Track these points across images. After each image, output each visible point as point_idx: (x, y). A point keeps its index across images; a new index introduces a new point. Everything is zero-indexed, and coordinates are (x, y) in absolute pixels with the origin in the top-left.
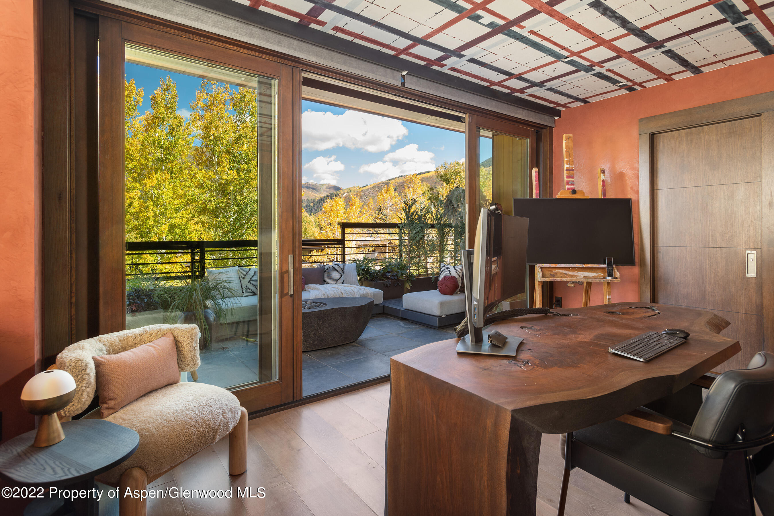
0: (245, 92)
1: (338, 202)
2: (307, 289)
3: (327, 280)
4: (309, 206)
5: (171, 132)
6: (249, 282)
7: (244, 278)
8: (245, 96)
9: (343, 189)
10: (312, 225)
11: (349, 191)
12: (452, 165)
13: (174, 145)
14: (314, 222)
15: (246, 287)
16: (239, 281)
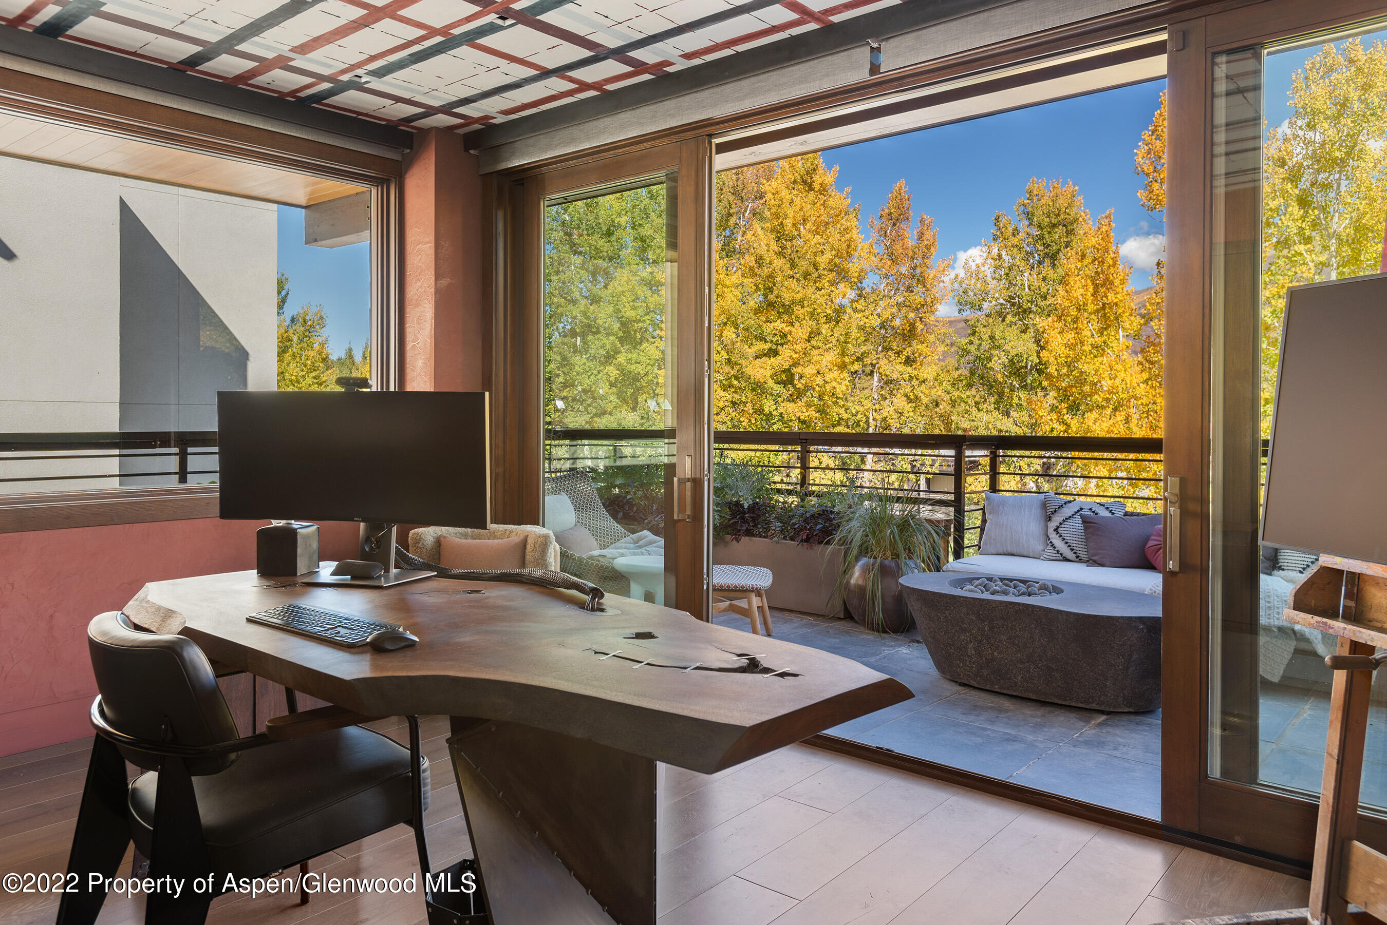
16: (1042, 524)
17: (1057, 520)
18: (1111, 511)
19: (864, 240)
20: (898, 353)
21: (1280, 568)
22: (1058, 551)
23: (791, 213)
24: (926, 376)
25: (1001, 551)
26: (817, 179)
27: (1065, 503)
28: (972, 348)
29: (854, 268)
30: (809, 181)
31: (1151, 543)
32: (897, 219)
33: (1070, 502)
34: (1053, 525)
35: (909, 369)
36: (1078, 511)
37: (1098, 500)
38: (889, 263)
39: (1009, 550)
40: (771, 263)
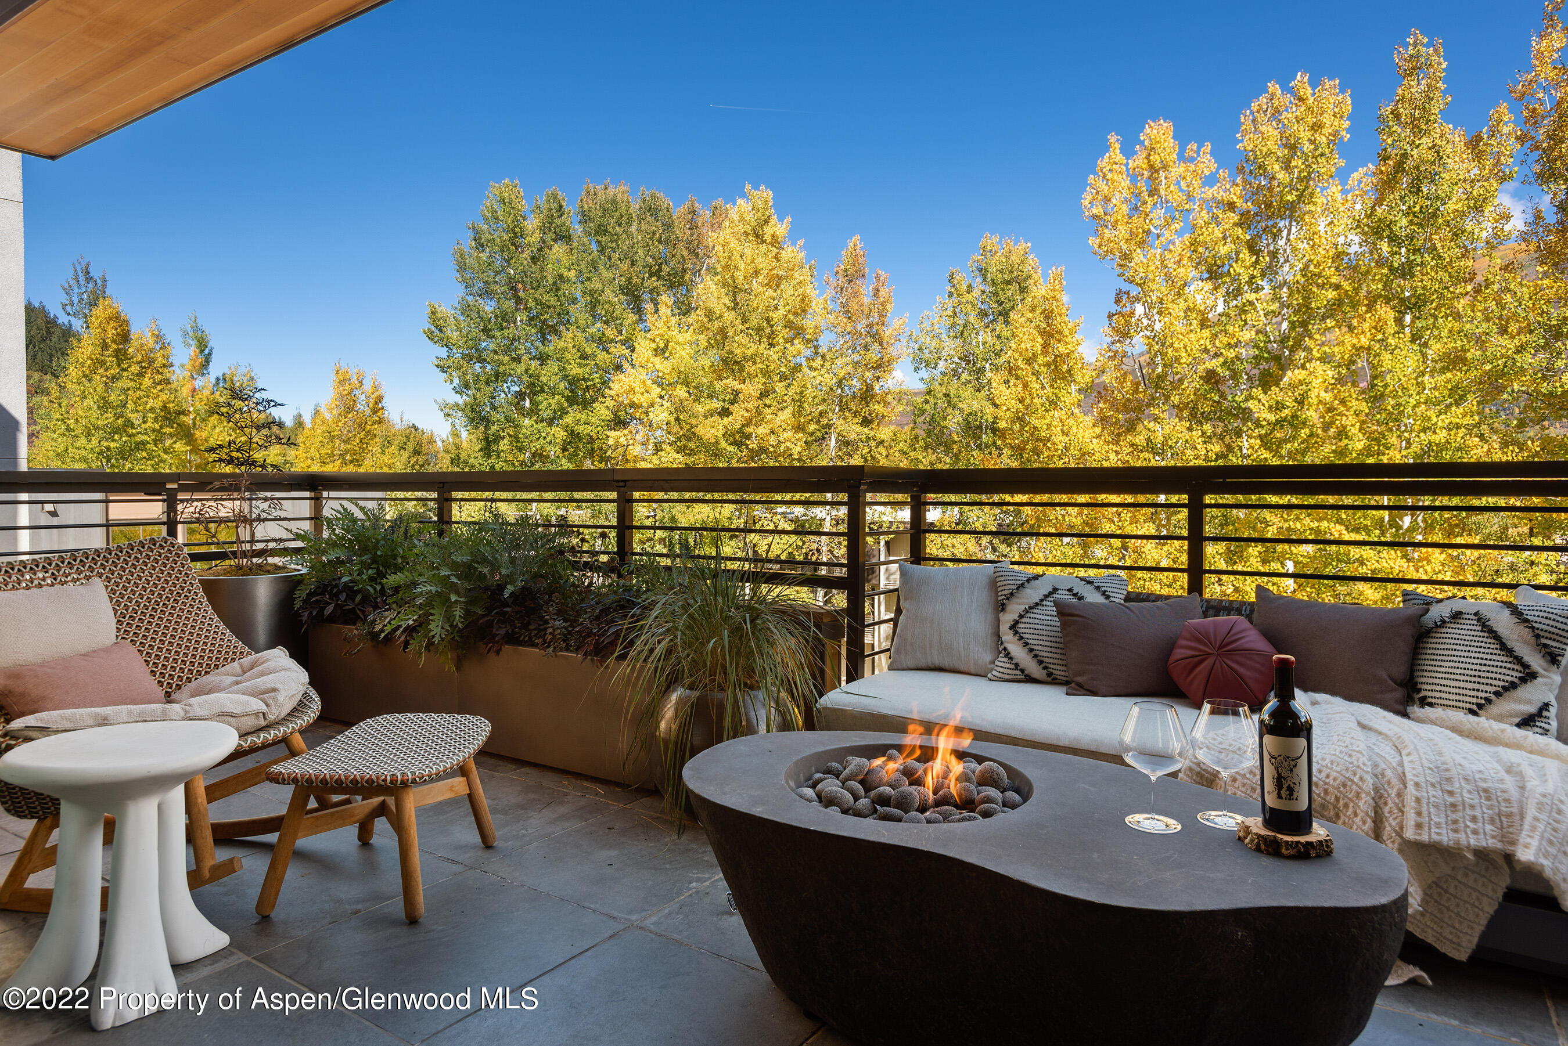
6: (1014, 626)
7: (1003, 608)
15: (1002, 643)
16: (990, 617)
17: (1015, 609)
18: (1104, 593)
19: (818, 296)
20: (856, 414)
21: (1424, 702)
22: (1017, 665)
23: (742, 266)
24: (883, 437)
25: (922, 663)
26: (768, 231)
27: (1028, 581)
28: (927, 407)
29: (809, 324)
30: (761, 232)
31: (1179, 653)
32: (853, 276)
33: (1036, 577)
34: (1008, 618)
35: (866, 430)
36: (1050, 593)
37: (1082, 573)
38: (845, 320)
39: (937, 661)
40: (721, 316)
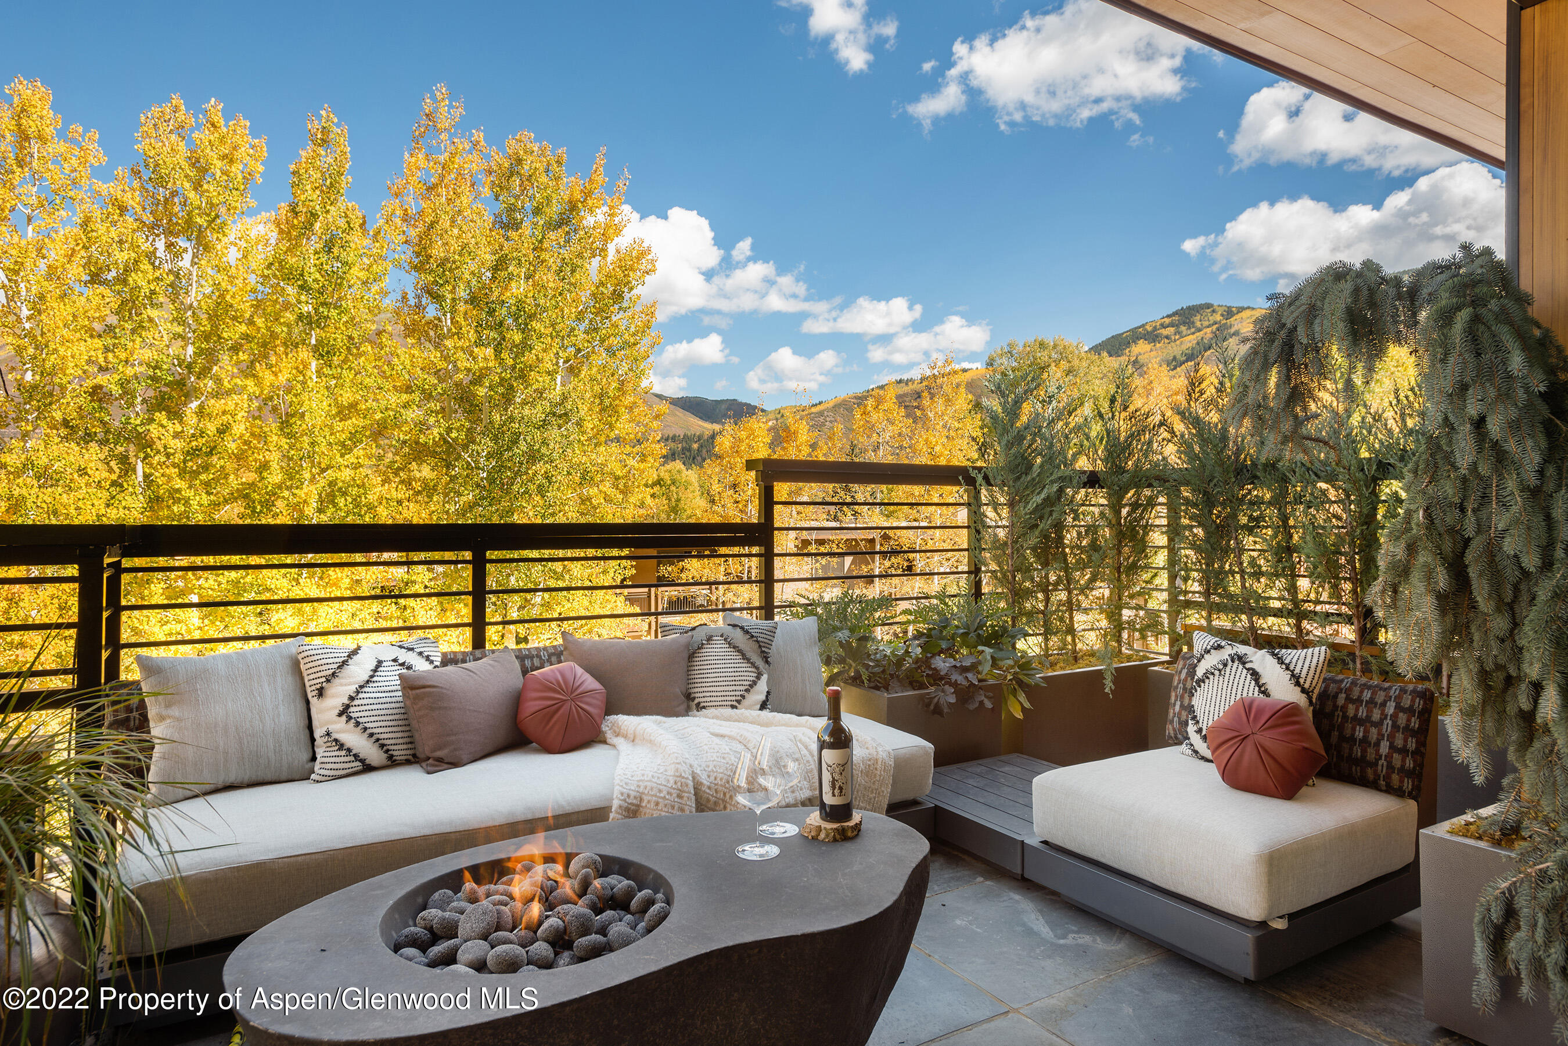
0: (521, 153)
1: (753, 431)
2: (609, 735)
3: (700, 693)
4: (689, 450)
5: (328, 247)
6: (344, 711)
7: (321, 693)
8: (519, 161)
9: (763, 411)
10: (693, 492)
11: (779, 416)
12: (1028, 349)
13: (337, 280)
14: (696, 484)
15: (328, 734)
18: (426, 658)
22: (355, 757)
27: (350, 656)
31: (530, 706)
33: (355, 651)
34: (331, 704)
36: (377, 667)
